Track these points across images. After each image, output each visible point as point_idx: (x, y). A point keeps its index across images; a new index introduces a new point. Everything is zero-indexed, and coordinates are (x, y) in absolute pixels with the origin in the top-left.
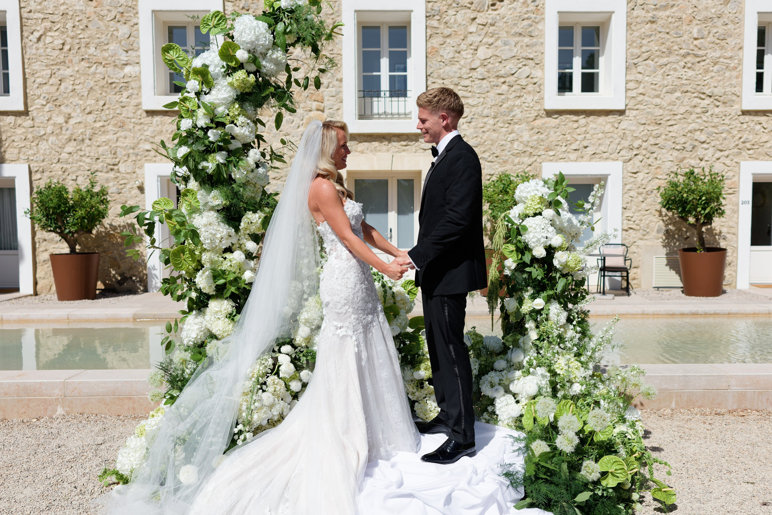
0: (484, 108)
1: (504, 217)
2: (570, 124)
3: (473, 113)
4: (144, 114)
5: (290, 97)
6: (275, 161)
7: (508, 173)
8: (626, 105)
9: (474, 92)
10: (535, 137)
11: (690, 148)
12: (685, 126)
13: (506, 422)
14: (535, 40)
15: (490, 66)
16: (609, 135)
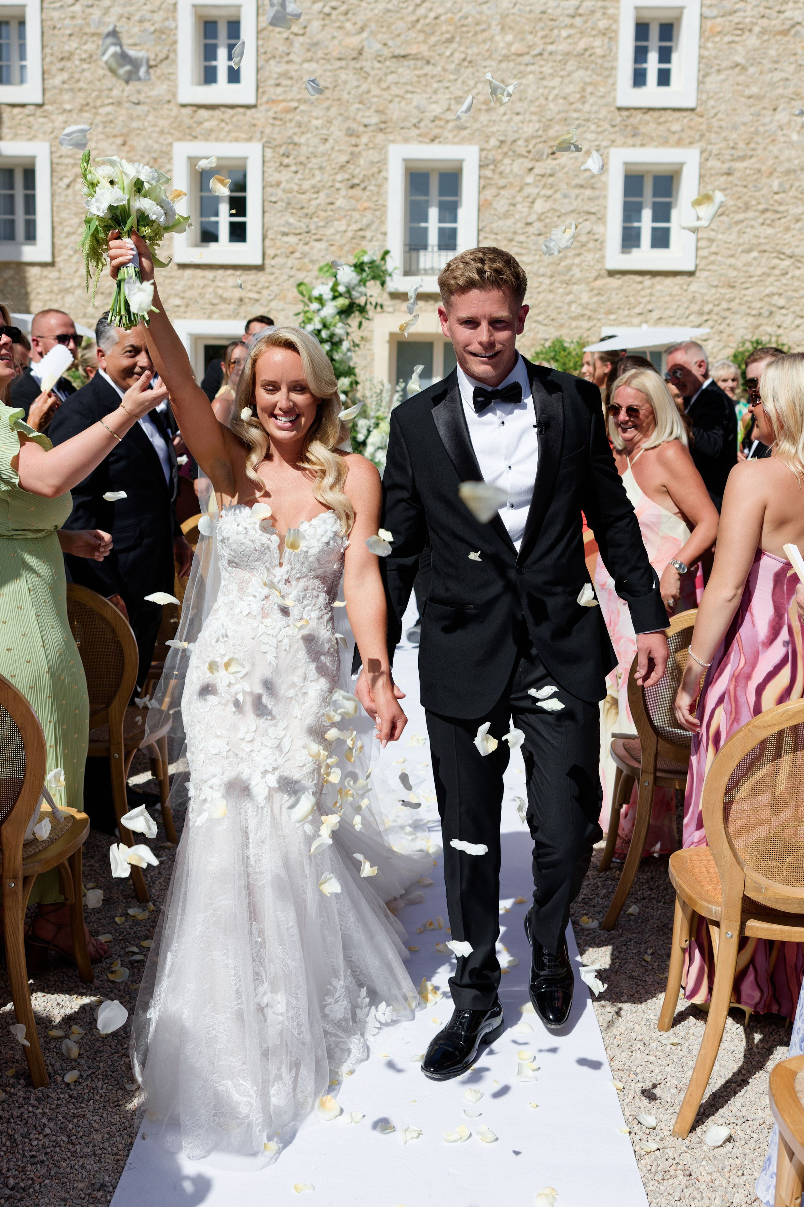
2: (634, 285)
4: (176, 267)
8: (696, 266)
10: (595, 299)
11: (766, 314)
12: (762, 289)
14: (597, 193)
15: (548, 220)
16: (676, 298)
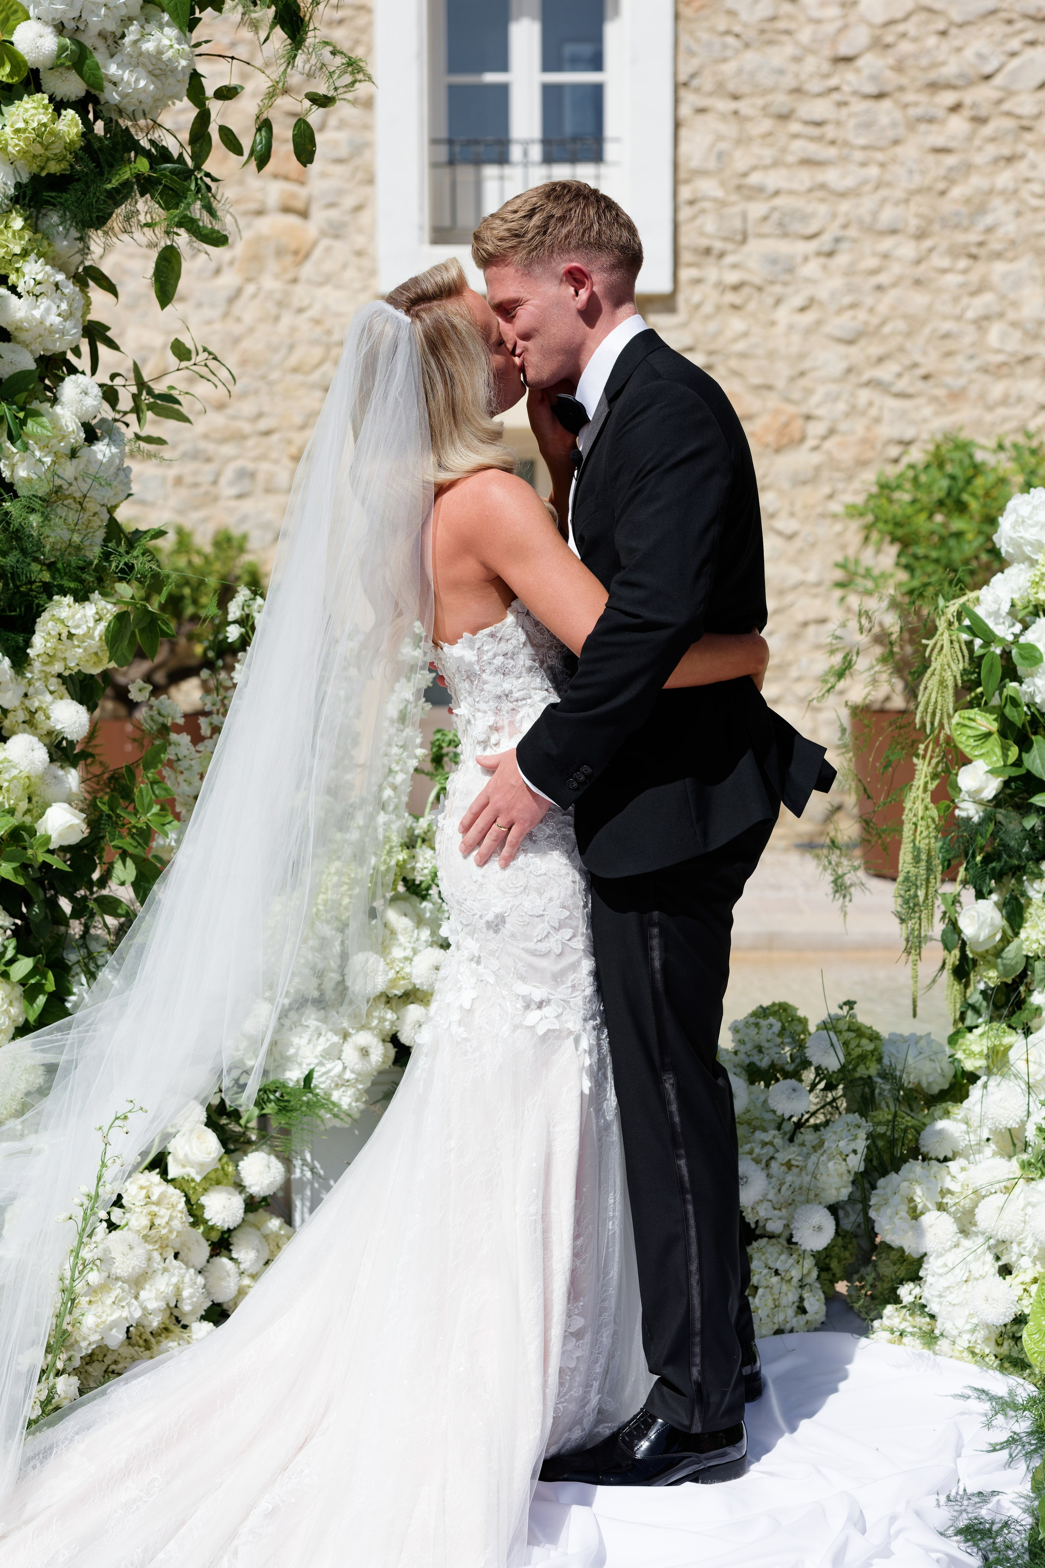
0: (883, 201)
1: (959, 616)
3: (840, 221)
5: (205, 193)
6: (149, 415)
7: (964, 436)
9: (846, 144)
13: (963, 1342)
